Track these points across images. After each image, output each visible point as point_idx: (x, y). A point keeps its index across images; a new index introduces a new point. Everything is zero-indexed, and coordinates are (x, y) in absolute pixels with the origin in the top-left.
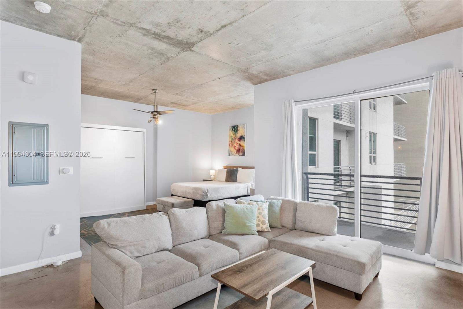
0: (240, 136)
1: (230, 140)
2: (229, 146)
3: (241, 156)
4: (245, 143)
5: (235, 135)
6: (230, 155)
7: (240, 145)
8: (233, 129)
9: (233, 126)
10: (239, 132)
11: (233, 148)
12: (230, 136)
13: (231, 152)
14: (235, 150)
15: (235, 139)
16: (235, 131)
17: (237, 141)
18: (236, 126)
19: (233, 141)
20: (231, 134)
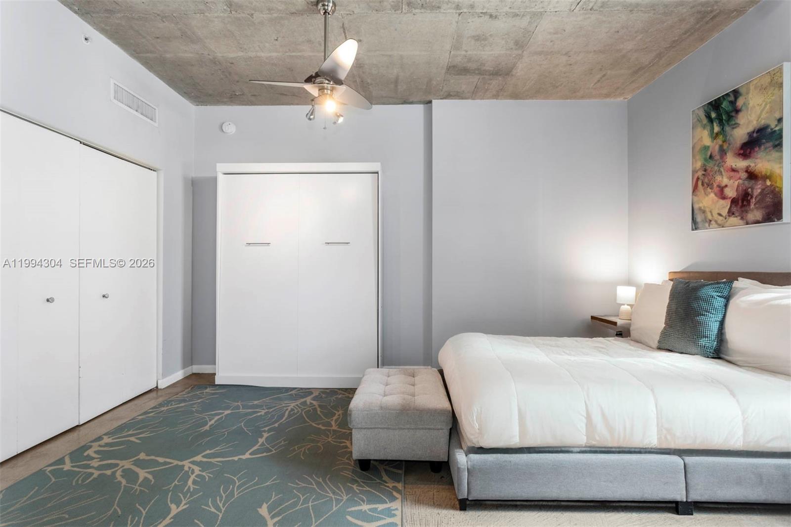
0: (750, 135)
1: (699, 164)
2: (695, 188)
3: (758, 222)
4: (781, 158)
5: (720, 141)
6: (700, 225)
7: (752, 176)
8: (713, 115)
9: (710, 103)
10: (742, 119)
11: (712, 195)
12: (698, 148)
13: (704, 212)
14: (722, 202)
15: (723, 152)
16: (721, 123)
17: (732, 161)
18: (727, 95)
19: (710, 165)
20: (701, 139)
